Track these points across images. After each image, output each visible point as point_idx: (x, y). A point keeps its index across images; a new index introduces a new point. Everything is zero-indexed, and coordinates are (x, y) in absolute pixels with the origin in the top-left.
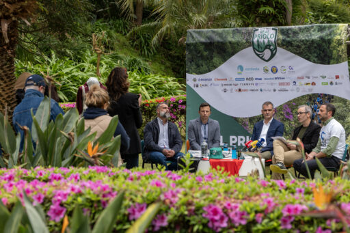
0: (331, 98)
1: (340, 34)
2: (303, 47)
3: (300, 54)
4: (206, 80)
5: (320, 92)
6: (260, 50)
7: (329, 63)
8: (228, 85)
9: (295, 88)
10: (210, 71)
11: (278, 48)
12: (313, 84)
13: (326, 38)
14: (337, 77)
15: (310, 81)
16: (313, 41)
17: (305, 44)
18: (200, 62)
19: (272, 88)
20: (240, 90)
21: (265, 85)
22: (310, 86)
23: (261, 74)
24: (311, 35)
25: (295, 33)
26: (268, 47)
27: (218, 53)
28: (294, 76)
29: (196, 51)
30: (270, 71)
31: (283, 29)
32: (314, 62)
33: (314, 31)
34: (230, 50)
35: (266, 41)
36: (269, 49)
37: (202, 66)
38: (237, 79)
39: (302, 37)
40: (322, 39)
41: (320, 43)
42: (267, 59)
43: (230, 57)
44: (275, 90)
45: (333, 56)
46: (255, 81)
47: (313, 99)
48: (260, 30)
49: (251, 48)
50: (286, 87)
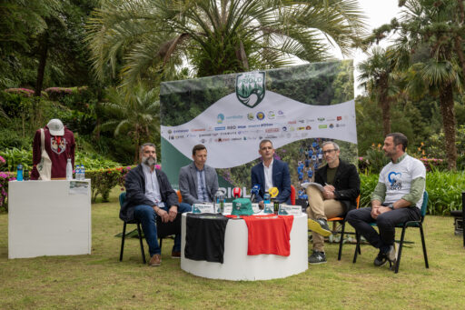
2: (298, 87)
3: (294, 97)
4: (182, 131)
5: (316, 137)
6: (245, 96)
7: (329, 104)
8: (206, 135)
9: (285, 133)
10: (186, 122)
11: (267, 92)
12: (308, 128)
13: (328, 75)
14: (339, 118)
15: (305, 125)
16: (310, 80)
17: (300, 84)
18: (176, 113)
19: (258, 135)
20: (220, 140)
21: (249, 133)
22: (304, 131)
23: (244, 122)
24: (307, 74)
25: (287, 74)
26: (254, 91)
27: (196, 103)
28: (284, 122)
29: (171, 102)
30: (256, 118)
31: (272, 72)
32: (311, 103)
33: (310, 70)
34: (210, 99)
35: (253, 85)
36: (256, 93)
37: (178, 117)
38: (217, 129)
39: (296, 77)
40: (322, 77)
41: (320, 81)
42: (252, 105)
43: (209, 106)
44: (261, 138)
45: (336, 95)
46: (237, 130)
47: (307, 145)
48: (244, 75)
49: (235, 94)
50: (275, 134)
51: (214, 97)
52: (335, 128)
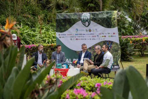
0: (112, 43)
1: (114, 15)
2: (101, 21)
3: (99, 24)
4: (64, 35)
5: (107, 40)
6: (84, 22)
7: (111, 28)
8: (72, 37)
9: (98, 38)
10: (65, 31)
11: (91, 21)
12: (105, 36)
13: (109, 17)
15: (104, 35)
16: (104, 18)
17: (101, 20)
18: (61, 27)
19: (89, 38)
20: (77, 39)
21: (86, 37)
22: (104, 37)
23: (85, 32)
24: (103, 16)
25: (97, 15)
26: (87, 21)
27: (68, 23)
28: (98, 33)
29: (60, 22)
30: (88, 31)
31: (93, 13)
32: (105, 27)
33: (105, 14)
34: (73, 22)
35: (86, 18)
36: (88, 21)
37: (62, 29)
38: (76, 35)
39: (100, 16)
40: (107, 17)
41: (107, 19)
42: (87, 26)
43: (73, 25)
44: (90, 39)
45: (112, 25)
46: (83, 35)
47: (105, 43)
48: (84, 14)
49: (81, 21)
50: (95, 38)
52: (113, 37)
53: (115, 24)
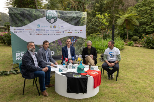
0: (77, 38)
1: (84, 15)
2: (69, 19)
3: (67, 22)
4: (21, 30)
6: (49, 19)
7: (79, 26)
8: (32, 32)
9: (63, 34)
10: (23, 26)
11: (58, 19)
12: (71, 33)
13: (79, 16)
14: (81, 30)
15: (70, 31)
16: (74, 17)
17: (70, 18)
18: (18, 22)
19: (53, 34)
20: (38, 34)
21: (50, 32)
22: (70, 33)
23: (48, 28)
24: (72, 15)
25: (66, 13)
28: (63, 30)
30: (53, 27)
31: (60, 12)
32: (73, 25)
33: (73, 13)
34: (34, 18)
35: (53, 15)
36: (54, 19)
37: (19, 24)
39: (69, 15)
40: (77, 16)
43: (34, 21)
44: (54, 35)
45: (81, 23)
46: (45, 31)
48: (49, 11)
49: (45, 18)
50: (60, 34)
51: (37, 18)
52: (79, 33)
53: (84, 23)
